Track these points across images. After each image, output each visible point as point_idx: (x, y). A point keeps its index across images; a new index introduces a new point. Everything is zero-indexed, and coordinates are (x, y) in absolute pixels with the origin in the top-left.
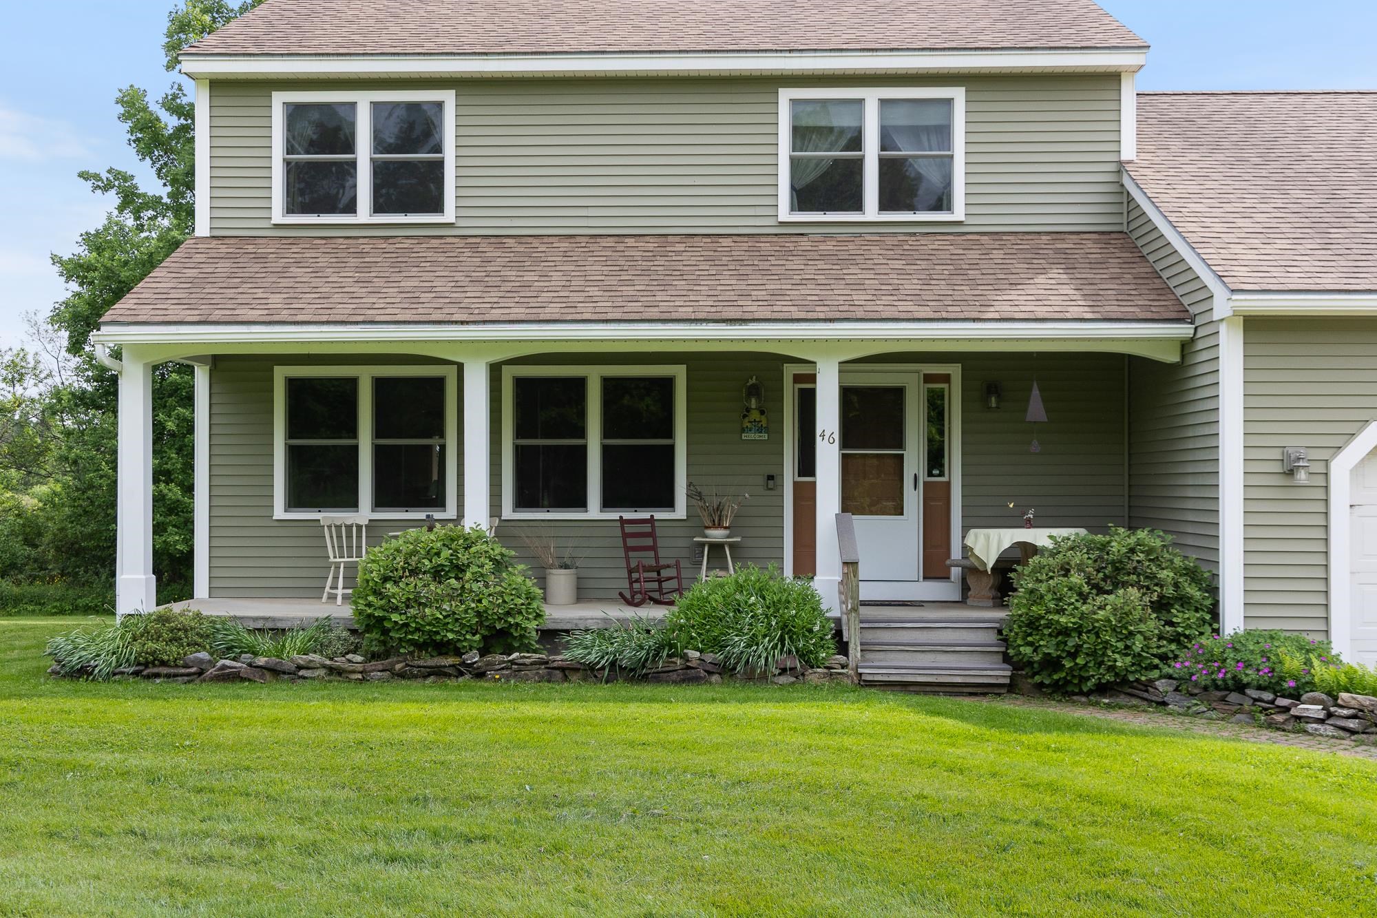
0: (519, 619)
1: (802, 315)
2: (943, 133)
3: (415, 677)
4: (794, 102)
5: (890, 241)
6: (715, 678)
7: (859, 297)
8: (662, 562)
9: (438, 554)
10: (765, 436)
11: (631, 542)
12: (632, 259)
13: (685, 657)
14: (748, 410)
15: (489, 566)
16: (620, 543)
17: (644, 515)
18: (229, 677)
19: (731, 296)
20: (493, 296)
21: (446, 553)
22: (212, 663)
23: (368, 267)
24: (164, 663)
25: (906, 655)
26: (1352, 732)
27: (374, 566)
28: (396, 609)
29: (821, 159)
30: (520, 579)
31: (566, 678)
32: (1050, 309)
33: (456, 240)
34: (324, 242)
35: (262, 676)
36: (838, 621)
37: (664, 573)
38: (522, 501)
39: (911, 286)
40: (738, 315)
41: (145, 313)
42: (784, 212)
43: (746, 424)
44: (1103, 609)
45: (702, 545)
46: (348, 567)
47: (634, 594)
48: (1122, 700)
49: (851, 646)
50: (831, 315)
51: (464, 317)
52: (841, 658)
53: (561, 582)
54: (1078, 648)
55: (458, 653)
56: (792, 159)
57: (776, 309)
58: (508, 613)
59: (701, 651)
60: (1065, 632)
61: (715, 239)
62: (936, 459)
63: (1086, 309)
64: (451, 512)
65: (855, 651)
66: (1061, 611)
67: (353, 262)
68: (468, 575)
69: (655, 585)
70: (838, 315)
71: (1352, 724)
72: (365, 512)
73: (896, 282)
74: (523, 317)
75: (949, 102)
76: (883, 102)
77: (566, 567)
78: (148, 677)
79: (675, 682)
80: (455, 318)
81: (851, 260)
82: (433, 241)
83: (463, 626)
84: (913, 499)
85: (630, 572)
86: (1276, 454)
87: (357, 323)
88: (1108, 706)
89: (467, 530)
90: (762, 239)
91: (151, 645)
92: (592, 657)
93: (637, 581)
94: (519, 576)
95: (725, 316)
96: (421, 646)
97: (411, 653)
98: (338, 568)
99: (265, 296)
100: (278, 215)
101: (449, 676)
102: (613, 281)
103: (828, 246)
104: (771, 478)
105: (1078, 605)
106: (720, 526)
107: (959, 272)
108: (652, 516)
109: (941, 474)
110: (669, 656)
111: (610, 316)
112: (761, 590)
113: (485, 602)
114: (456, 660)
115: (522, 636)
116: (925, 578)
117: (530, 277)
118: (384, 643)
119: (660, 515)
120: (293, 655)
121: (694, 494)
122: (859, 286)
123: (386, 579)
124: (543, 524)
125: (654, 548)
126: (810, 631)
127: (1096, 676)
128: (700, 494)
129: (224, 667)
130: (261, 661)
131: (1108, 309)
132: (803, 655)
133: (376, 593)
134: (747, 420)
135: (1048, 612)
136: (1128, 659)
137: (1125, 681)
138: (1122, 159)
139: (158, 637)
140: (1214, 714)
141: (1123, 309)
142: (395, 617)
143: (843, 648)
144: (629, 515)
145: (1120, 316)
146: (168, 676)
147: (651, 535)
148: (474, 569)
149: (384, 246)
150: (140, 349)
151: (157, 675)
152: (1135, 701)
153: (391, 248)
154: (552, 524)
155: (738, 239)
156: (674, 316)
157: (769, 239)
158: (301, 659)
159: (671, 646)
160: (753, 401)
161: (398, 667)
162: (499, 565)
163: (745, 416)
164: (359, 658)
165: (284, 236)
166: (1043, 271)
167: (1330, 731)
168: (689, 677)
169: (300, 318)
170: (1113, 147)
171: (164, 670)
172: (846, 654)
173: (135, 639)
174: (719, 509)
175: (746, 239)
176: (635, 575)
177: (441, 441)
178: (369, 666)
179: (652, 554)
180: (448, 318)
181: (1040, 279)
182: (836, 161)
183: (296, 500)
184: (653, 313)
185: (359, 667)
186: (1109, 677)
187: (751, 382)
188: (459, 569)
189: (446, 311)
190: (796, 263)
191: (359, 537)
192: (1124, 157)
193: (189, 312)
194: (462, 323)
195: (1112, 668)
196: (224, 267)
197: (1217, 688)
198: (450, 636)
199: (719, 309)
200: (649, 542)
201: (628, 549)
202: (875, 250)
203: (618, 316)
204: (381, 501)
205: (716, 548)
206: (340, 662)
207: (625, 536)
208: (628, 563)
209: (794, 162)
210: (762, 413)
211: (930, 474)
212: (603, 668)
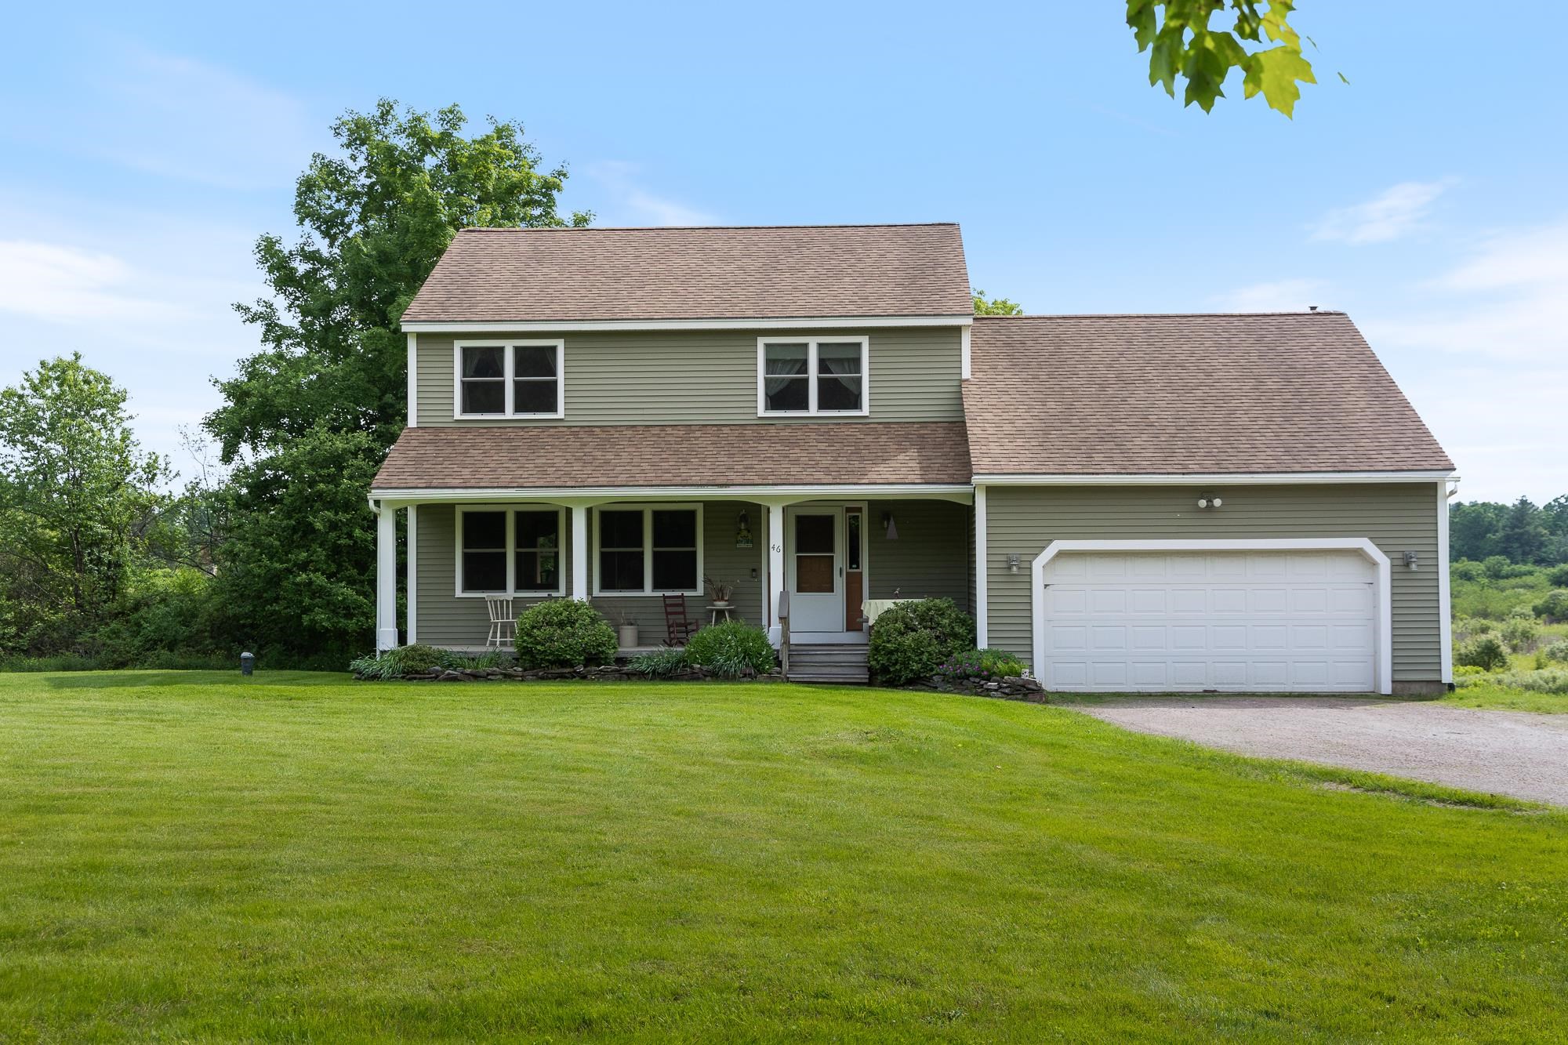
0: (604, 648)
1: (760, 482)
2: (856, 363)
3: (550, 679)
4: (767, 346)
5: (823, 429)
6: (708, 679)
7: (794, 470)
8: (688, 621)
9: (561, 614)
10: (750, 545)
11: (669, 609)
12: (668, 443)
13: (692, 668)
14: (740, 530)
15: (588, 620)
16: (663, 610)
17: (678, 593)
18: (453, 679)
19: (722, 469)
20: (588, 470)
21: (565, 613)
22: (443, 672)
23: (515, 449)
24: (417, 672)
25: (816, 668)
26: (1007, 694)
27: (527, 621)
28: (539, 643)
29: (783, 379)
30: (605, 627)
31: (629, 678)
32: (898, 477)
33: (565, 429)
34: (485, 431)
35: (469, 679)
36: (778, 651)
37: (689, 627)
38: (605, 586)
39: (826, 461)
40: (725, 482)
41: (395, 481)
42: (761, 411)
43: (739, 538)
44: (909, 640)
45: (712, 611)
46: (503, 625)
47: (671, 639)
48: (919, 687)
49: (784, 662)
50: (776, 481)
51: (573, 484)
52: (778, 669)
53: (628, 633)
54: (897, 660)
55: (572, 666)
56: (766, 379)
57: (746, 477)
58: (599, 646)
59: (701, 664)
60: (891, 652)
61: (719, 428)
62: (854, 558)
63: (919, 477)
64: (562, 592)
65: (786, 665)
66: (889, 642)
67: (506, 445)
68: (577, 625)
69: (684, 635)
70: (779, 481)
71: (1007, 691)
72: (510, 593)
73: (818, 458)
74: (605, 484)
75: (859, 345)
76: (820, 345)
77: (632, 624)
78: (410, 679)
79: (686, 680)
80: (568, 484)
81: (796, 444)
82: (551, 430)
83: (575, 652)
84: (840, 583)
85: (669, 627)
86: (1004, 558)
87: (514, 487)
88: (912, 690)
89: (576, 602)
90: (748, 428)
91: (410, 663)
92: (643, 668)
93: (673, 632)
94: (604, 626)
95: (717, 482)
96: (552, 663)
97: (547, 667)
98: (496, 626)
99: (459, 470)
100: (458, 414)
101: (567, 678)
102: (656, 459)
103: (785, 433)
104: (754, 570)
105: (898, 638)
106: (722, 599)
107: (857, 452)
108: (683, 594)
109: (858, 568)
110: (683, 666)
111: (654, 483)
112: (735, 632)
113: (586, 639)
114: (572, 670)
115: (606, 658)
116: (848, 630)
117: (610, 456)
118: (532, 662)
119: (687, 593)
120: (483, 669)
121: (707, 581)
122: (795, 462)
123: (533, 627)
124: (617, 598)
125: (683, 613)
126: (760, 654)
127: (906, 675)
128: (710, 580)
129: (449, 674)
130: (468, 671)
131: (930, 476)
132: (755, 667)
133: (528, 635)
134: (740, 535)
135: (884, 642)
136: (920, 665)
137: (919, 678)
138: (963, 378)
139: (413, 659)
140: (956, 691)
141: (938, 477)
142: (539, 647)
143: (779, 664)
144: (668, 594)
145: (935, 481)
146: (420, 679)
147: (682, 605)
148: (580, 622)
149: (522, 433)
150: (390, 502)
151: (415, 678)
152: (923, 687)
153: (526, 435)
154: (623, 599)
155: (733, 428)
156: (690, 482)
157: (752, 428)
158: (489, 670)
159: (685, 661)
160: (743, 525)
161: (540, 674)
162: (594, 620)
163: (738, 533)
164: (520, 669)
165: (462, 427)
166: (905, 450)
167: (999, 694)
168: (694, 677)
169: (482, 484)
170: (957, 371)
171: (418, 676)
172: (781, 667)
173: (400, 660)
174: (721, 590)
175: (738, 428)
176: (671, 629)
177: (556, 550)
178: (526, 673)
179: (682, 616)
180: (564, 484)
181: (901, 457)
182: (793, 381)
183: (468, 586)
184: (678, 480)
185: (520, 674)
186: (911, 675)
187: (742, 513)
188: (572, 623)
189: (562, 479)
190: (764, 446)
191: (508, 607)
192: (964, 377)
193: (418, 481)
194: (572, 487)
195: (912, 670)
196: (430, 449)
197: (959, 678)
198: (568, 657)
199: (714, 478)
200: (680, 609)
201: (667, 613)
202: (813, 435)
203: (658, 482)
204: (519, 586)
205: (720, 613)
206: (510, 671)
207: (666, 606)
208: (668, 622)
209: (767, 381)
210: (749, 531)
211: (851, 568)
212: (649, 673)
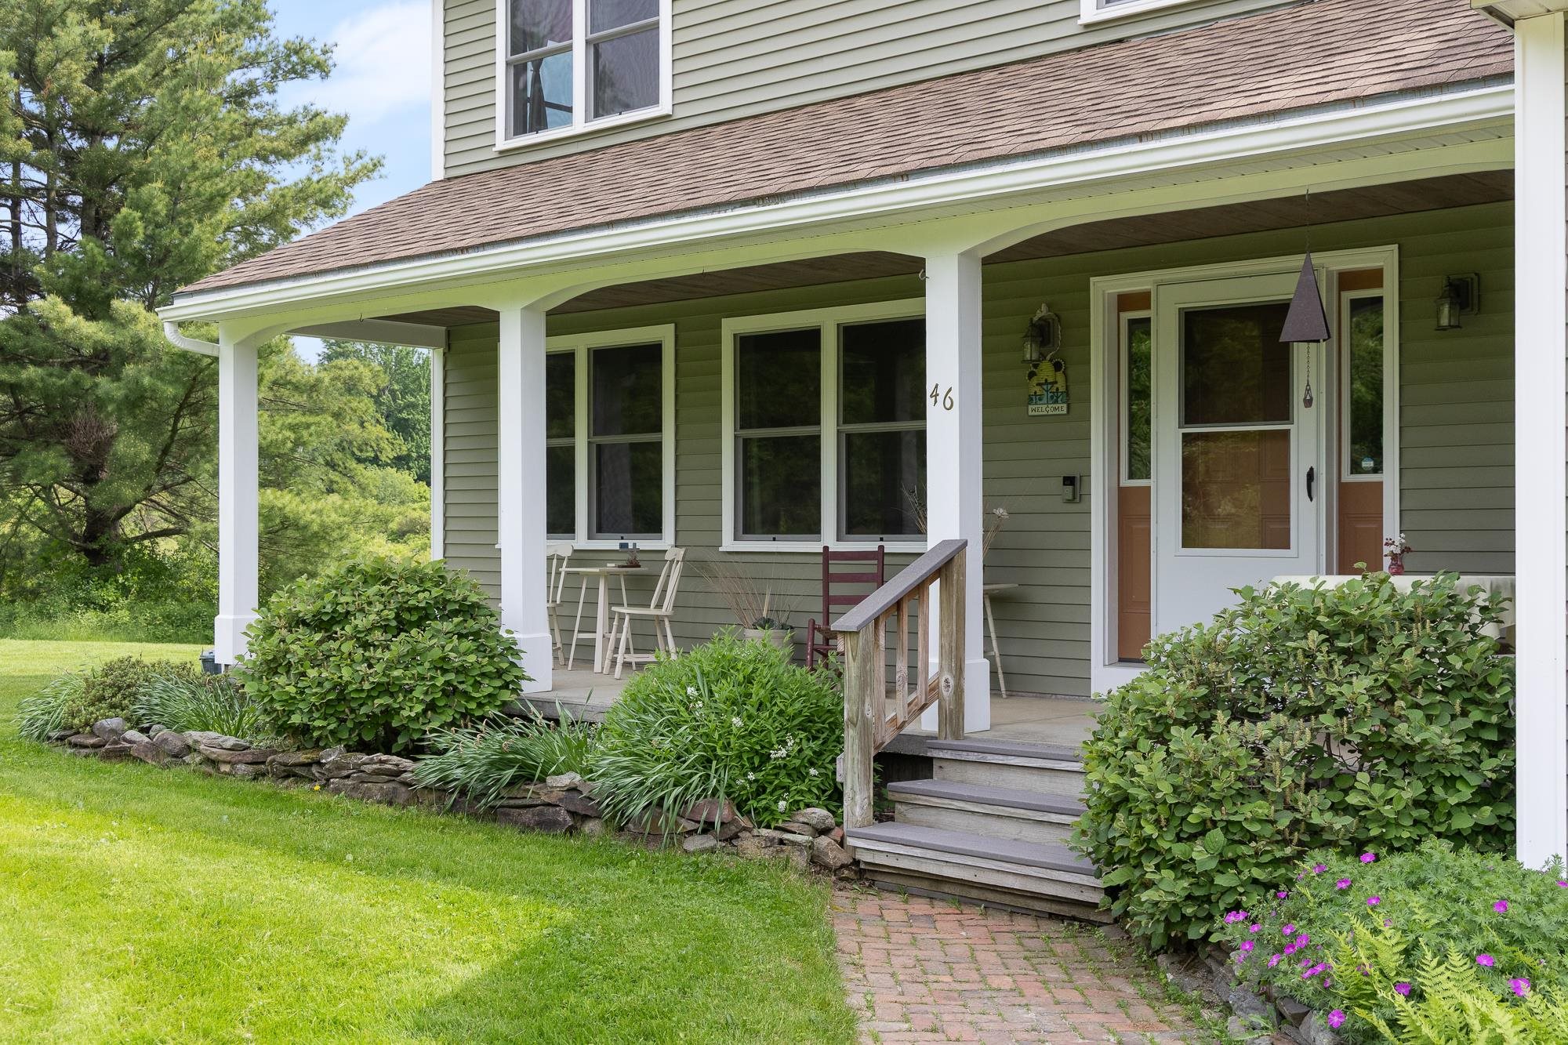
10: (1062, 409)
14: (1032, 364)
16: (819, 589)
17: (870, 545)
38: (743, 523)
40: (777, 189)
42: (1089, 7)
43: (1034, 388)
72: (580, 539)
84: (1309, 517)
95: (762, 191)
100: (501, 139)
104: (1069, 481)
108: (881, 548)
109: (1379, 468)
119: (895, 546)
124: (779, 559)
134: (1035, 380)
154: (786, 559)
163: (1032, 375)
187: (1039, 315)
201: (830, 600)
207: (828, 578)
210: (1057, 367)
211: (1357, 469)
